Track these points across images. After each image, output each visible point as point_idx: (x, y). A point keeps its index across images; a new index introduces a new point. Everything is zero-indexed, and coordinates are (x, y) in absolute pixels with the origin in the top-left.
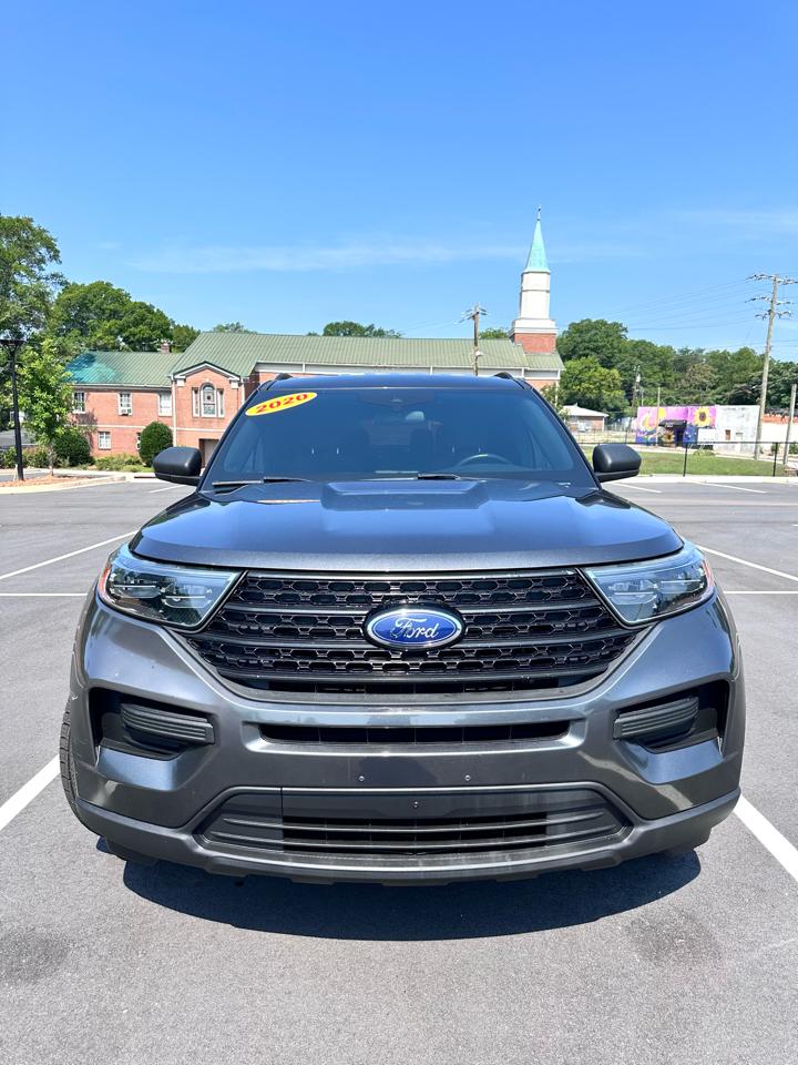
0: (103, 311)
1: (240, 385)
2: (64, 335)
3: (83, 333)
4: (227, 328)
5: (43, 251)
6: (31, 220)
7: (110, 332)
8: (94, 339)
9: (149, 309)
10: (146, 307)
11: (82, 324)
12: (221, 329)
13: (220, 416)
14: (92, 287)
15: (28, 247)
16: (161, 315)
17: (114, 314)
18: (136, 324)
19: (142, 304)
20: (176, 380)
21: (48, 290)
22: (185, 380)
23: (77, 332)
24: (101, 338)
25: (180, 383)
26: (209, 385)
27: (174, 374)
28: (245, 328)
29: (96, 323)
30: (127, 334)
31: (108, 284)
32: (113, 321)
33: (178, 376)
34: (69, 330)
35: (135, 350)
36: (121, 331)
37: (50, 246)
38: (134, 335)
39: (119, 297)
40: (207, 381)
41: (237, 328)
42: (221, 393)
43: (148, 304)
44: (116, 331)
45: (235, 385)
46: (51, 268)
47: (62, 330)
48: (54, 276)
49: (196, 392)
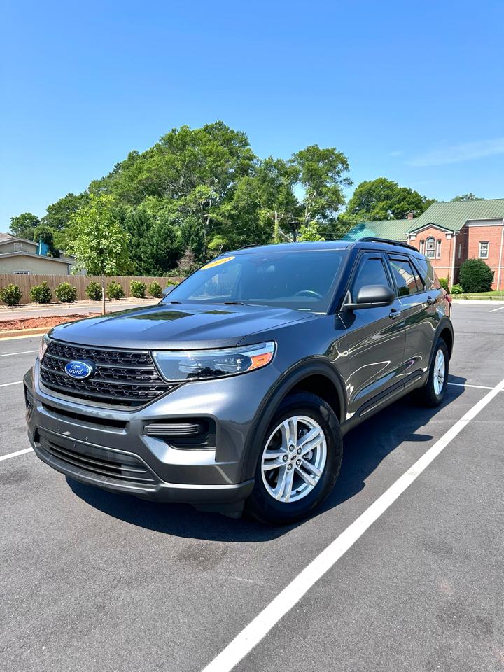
0: (380, 196)
1: (453, 236)
2: (357, 214)
3: (368, 211)
4: (462, 198)
5: (340, 165)
6: (335, 149)
7: (383, 209)
8: (373, 213)
9: (409, 192)
10: (407, 190)
11: (368, 205)
12: (458, 199)
13: (437, 258)
14: (375, 182)
15: (332, 165)
16: (416, 194)
17: (387, 197)
18: (399, 202)
19: (405, 189)
20: (410, 237)
21: (339, 188)
22: (416, 236)
23: (364, 210)
24: (377, 213)
25: (413, 238)
26: (432, 238)
27: (410, 233)
28: (476, 197)
29: (376, 204)
30: (393, 208)
31: (385, 179)
32: (385, 202)
33: (411, 234)
34: (360, 210)
35: (397, 218)
36: (390, 207)
37: (344, 162)
38: (398, 209)
39: (391, 187)
40: (431, 235)
41: (470, 198)
42: (440, 242)
43: (408, 188)
44: (387, 208)
45: (450, 237)
46: (344, 175)
47: (356, 210)
48: (345, 180)
49: (423, 243)
